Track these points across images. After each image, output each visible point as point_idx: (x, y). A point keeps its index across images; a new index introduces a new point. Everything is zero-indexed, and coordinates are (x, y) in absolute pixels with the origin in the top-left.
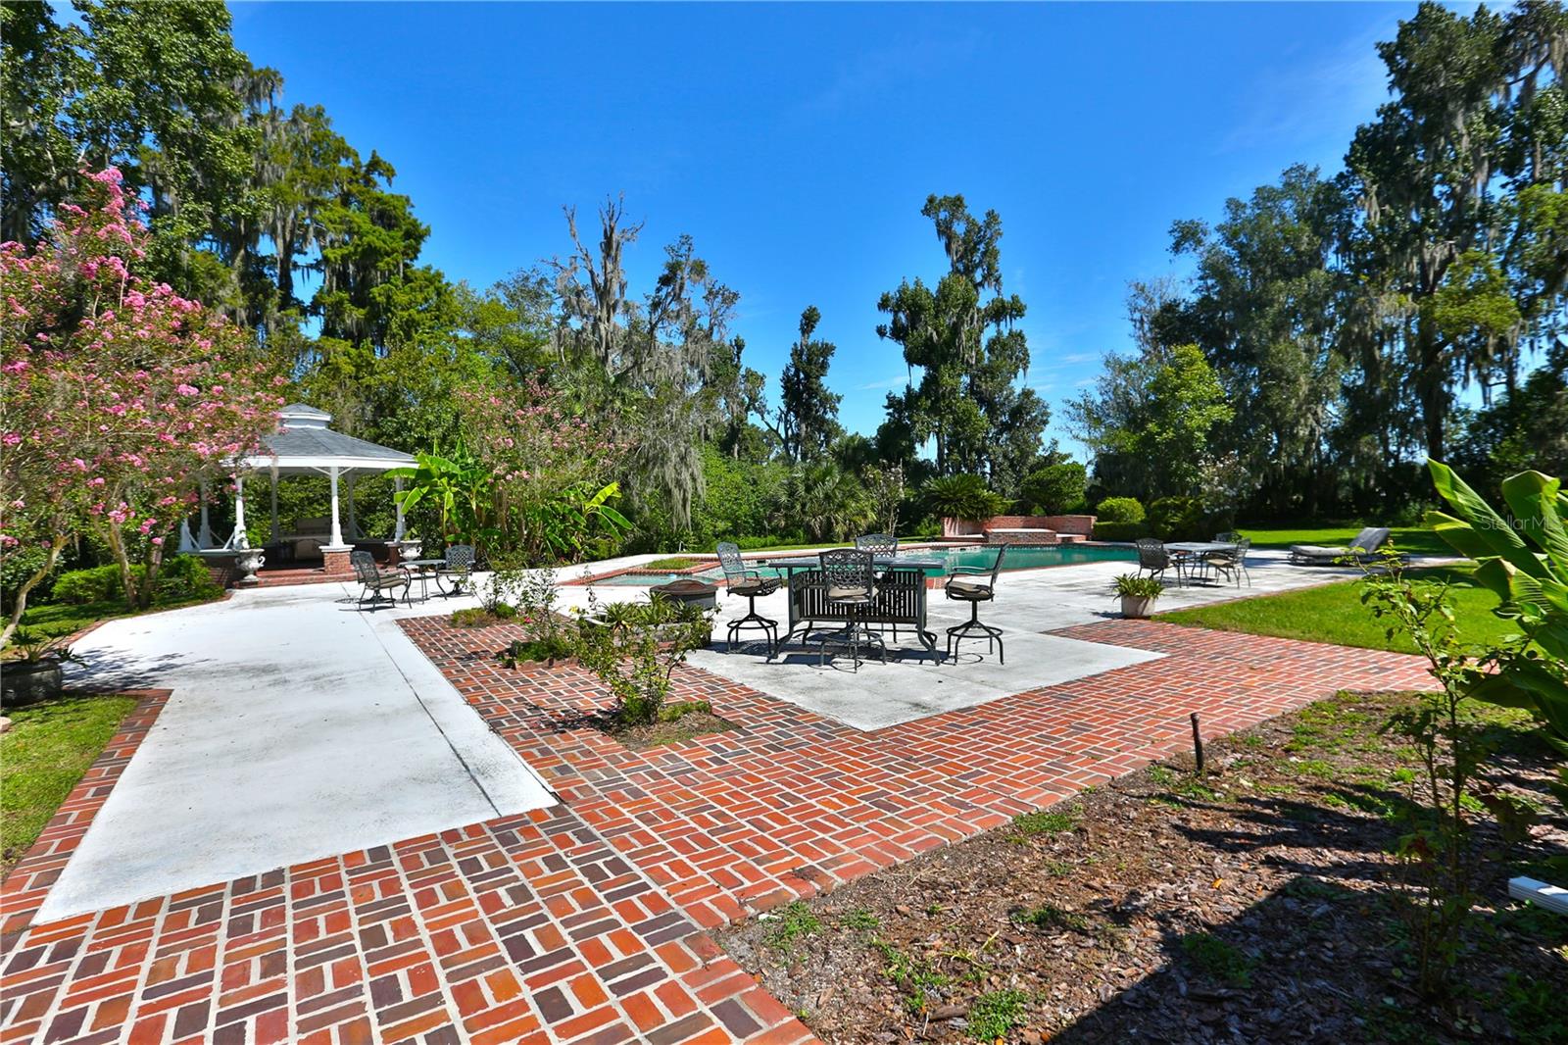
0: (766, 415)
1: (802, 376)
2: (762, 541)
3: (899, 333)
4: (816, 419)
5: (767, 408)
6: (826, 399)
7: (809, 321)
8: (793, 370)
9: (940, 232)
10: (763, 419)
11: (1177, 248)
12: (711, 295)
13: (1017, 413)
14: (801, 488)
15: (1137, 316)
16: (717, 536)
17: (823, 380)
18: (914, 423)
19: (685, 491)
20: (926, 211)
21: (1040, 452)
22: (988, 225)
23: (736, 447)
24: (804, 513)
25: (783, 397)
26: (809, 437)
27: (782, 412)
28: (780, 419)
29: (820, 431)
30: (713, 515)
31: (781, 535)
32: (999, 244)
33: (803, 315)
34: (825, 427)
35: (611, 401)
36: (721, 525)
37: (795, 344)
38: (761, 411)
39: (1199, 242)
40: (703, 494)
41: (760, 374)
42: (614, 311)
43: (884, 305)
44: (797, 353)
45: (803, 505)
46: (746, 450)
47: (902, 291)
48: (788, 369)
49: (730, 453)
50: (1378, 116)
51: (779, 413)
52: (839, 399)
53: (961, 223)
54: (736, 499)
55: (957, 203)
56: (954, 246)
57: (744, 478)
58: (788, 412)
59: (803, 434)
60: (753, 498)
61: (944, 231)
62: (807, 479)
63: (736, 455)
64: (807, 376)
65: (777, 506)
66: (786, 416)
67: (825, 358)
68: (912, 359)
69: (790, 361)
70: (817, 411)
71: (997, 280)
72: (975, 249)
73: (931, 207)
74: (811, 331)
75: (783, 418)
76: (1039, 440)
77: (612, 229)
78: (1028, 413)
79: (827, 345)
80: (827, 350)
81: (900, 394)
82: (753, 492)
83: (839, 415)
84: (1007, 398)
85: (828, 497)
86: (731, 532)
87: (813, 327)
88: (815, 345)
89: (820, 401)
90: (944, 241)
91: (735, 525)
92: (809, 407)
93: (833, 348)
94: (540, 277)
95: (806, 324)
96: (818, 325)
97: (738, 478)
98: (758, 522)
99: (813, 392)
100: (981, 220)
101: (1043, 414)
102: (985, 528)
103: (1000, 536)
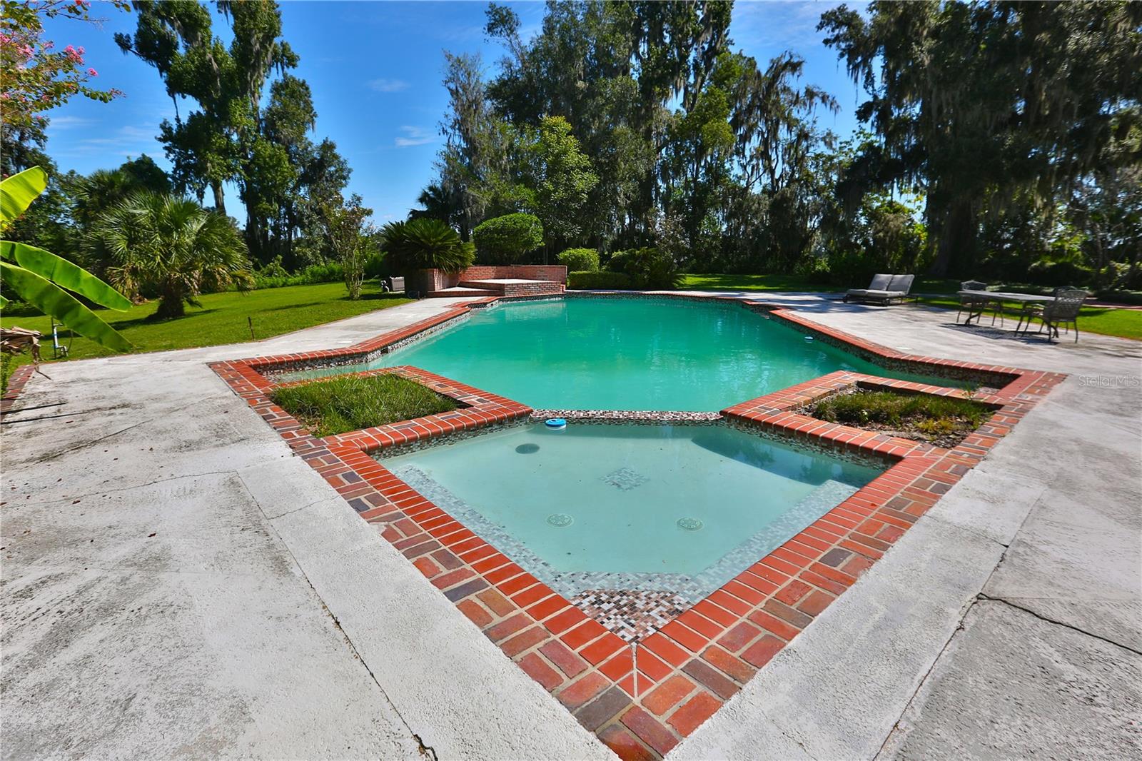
3: (150, 49)
11: (491, 29)
13: (317, 166)
39: (511, 31)
76: (340, 194)
78: (328, 168)
81: (173, 125)
84: (305, 149)
101: (342, 170)
102: (460, 280)
103: (514, 288)
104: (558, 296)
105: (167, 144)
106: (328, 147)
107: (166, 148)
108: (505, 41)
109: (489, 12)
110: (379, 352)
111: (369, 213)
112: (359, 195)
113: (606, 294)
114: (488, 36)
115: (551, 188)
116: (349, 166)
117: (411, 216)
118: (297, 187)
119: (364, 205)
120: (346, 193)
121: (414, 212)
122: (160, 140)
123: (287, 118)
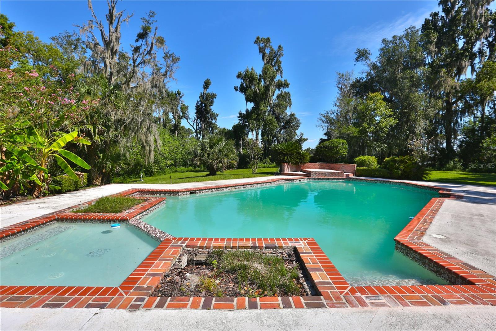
0: (189, 120)
1: (203, 105)
2: (187, 169)
3: (243, 89)
4: (208, 122)
5: (190, 117)
6: (213, 115)
7: (207, 84)
8: (200, 103)
9: (260, 52)
10: (187, 121)
11: (357, 59)
12: (167, 56)
13: (288, 122)
14: (208, 147)
15: (340, 86)
16: (167, 167)
17: (211, 107)
18: (249, 124)
19: (150, 146)
20: (256, 42)
21: (296, 138)
22: (279, 50)
23: (177, 132)
24: (209, 158)
25: (196, 113)
26: (205, 129)
27: (195, 119)
28: (194, 122)
29: (210, 127)
30: (166, 158)
31: (194, 167)
32: (281, 59)
33: (205, 82)
34: (212, 125)
35: (108, 96)
36: (169, 163)
37: (201, 93)
38: (187, 118)
39: (367, 58)
40: (161, 148)
41: (186, 105)
42: (115, 55)
43: (239, 76)
44: (202, 96)
45: (209, 155)
46: (180, 133)
47: (247, 71)
48: (198, 102)
49: (174, 133)
50: (430, 16)
51: (194, 119)
52: (217, 115)
53: (268, 49)
54: (176, 152)
55: (268, 41)
56: (265, 58)
57: (179, 143)
58: (197, 119)
59: (203, 128)
60: (183, 151)
61: (262, 51)
62: (210, 142)
63: (176, 135)
64: (206, 105)
65: (196, 155)
66: (197, 121)
67: (213, 99)
68: (248, 100)
69: (199, 99)
70: (209, 119)
71: (281, 72)
72: (273, 59)
73: (258, 41)
74: (208, 88)
75: (195, 121)
76: (296, 133)
77: (113, 8)
78: (292, 123)
79: (213, 94)
80: (214, 96)
81: (244, 112)
82: (183, 149)
83: (217, 121)
84: (284, 116)
85: (220, 151)
86: (173, 165)
87: (208, 87)
88: (209, 93)
89: (210, 115)
90: (261, 55)
91: (175, 162)
92: (206, 118)
93: (216, 96)
94: (77, 37)
95: (206, 86)
96: (210, 86)
97: (177, 143)
98: (185, 161)
99: (208, 112)
100: (275, 48)
101: (298, 123)
102: (302, 168)
103: (316, 174)
104: (342, 179)
105: (240, 118)
106: (292, 115)
107: (239, 120)
108: (365, 63)
109: (356, 53)
110: (189, 193)
111: (305, 140)
112: (303, 133)
113: (368, 180)
114: (355, 63)
115: (367, 126)
116: (300, 122)
117: (320, 141)
118: (281, 130)
119: (304, 137)
120: (298, 132)
121: (321, 139)
122: (238, 117)
123: (279, 106)
